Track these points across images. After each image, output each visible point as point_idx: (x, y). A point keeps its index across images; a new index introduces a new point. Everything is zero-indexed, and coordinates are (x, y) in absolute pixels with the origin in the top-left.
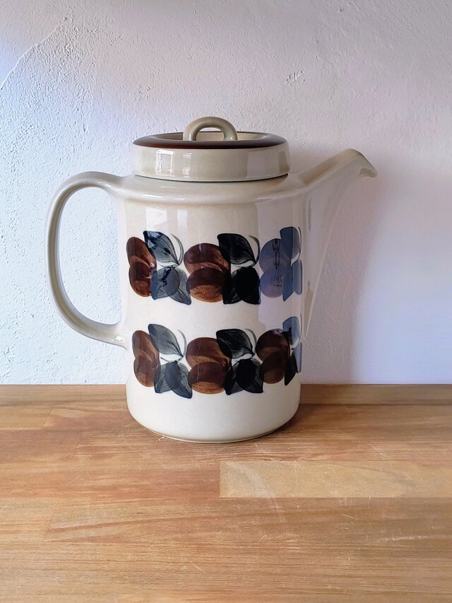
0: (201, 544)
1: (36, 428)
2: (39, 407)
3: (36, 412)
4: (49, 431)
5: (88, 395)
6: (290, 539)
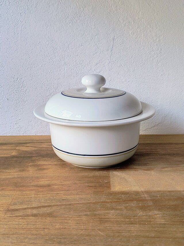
0: (102, 218)
1: (7, 156)
2: (10, 146)
3: (8, 148)
4: (14, 157)
5: (37, 140)
6: (156, 215)
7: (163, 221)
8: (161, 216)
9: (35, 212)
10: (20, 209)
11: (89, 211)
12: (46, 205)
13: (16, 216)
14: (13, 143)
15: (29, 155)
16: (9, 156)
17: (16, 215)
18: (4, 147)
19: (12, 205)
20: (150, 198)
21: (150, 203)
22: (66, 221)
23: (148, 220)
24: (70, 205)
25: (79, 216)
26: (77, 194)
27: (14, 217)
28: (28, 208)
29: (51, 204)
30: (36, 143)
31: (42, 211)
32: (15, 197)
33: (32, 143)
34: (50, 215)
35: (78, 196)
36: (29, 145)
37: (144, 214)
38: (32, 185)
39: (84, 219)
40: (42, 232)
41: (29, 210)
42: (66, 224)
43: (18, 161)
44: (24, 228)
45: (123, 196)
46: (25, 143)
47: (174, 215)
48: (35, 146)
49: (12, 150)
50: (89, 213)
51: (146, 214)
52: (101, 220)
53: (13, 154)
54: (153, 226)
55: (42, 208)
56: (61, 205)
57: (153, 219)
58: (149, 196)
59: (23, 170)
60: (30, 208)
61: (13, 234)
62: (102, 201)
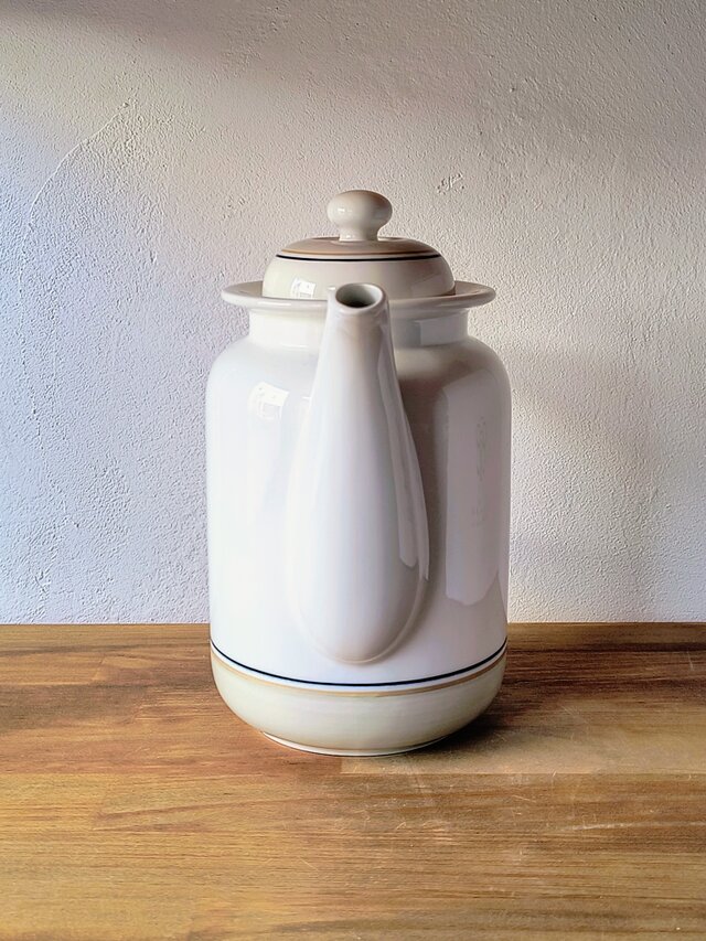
0: (313, 834)
1: (81, 683)
2: (86, 654)
3: (81, 661)
4: (100, 686)
5: (157, 638)
6: (438, 827)
10: (125, 813)
13: (120, 830)
14: (93, 647)
15: (138, 682)
16: (86, 683)
17: (118, 827)
18: (72, 659)
21: (430, 803)
23: (417, 838)
24: (243, 805)
26: (259, 782)
27: (114, 830)
28: (144, 812)
29: (197, 804)
30: (155, 645)
32: (112, 787)
33: (143, 646)
35: (261, 786)
36: (137, 654)
37: (409, 827)
38: (153, 760)
39: (274, 836)
40: (179, 862)
41: (149, 817)
42: (231, 846)
43: (112, 699)
44: (140, 855)
45: (367, 786)
46: (125, 647)
47: (476, 829)
48: (153, 655)
49: (93, 667)
50: (284, 823)
51: (414, 826)
52: (311, 839)
53: (96, 678)
54: (426, 850)
55: (177, 813)
56: (220, 806)
57: (427, 836)
58: (428, 786)
59: (127, 722)
60: (150, 812)
61: (117, 866)
62: (317, 796)
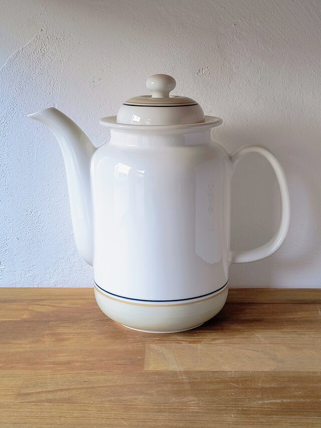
0: (127, 405)
1: (17, 319)
2: (20, 303)
3: (18, 307)
4: (26, 321)
5: (56, 295)
6: (191, 401)
7: (196, 409)
8: (196, 402)
9: (50, 396)
10: (32, 393)
11: (114, 396)
12: (64, 388)
13: (28, 402)
14: (25, 300)
15: (45, 319)
16: (19, 319)
17: (28, 400)
19: (23, 388)
20: (188, 381)
22: (86, 408)
23: (180, 407)
24: (93, 388)
25: (102, 402)
26: (102, 374)
27: (26, 402)
28: (42, 392)
29: (70, 387)
30: (55, 299)
31: (59, 395)
32: (27, 377)
33: (49, 299)
34: (69, 401)
35: (103, 377)
36: (46, 304)
37: (176, 401)
38: (49, 362)
39: (108, 406)
41: (44, 395)
42: (85, 412)
43: (31, 328)
44: (38, 417)
45: (156, 377)
46: (40, 300)
47: (211, 402)
48: (54, 304)
49: (23, 311)
50: (112, 398)
51: (179, 400)
52: (126, 407)
53: (24, 317)
54: (185, 415)
55: (59, 392)
56: (81, 388)
57: (185, 406)
58: (187, 378)
59: (38, 341)
60: (45, 392)
62: (131, 383)
